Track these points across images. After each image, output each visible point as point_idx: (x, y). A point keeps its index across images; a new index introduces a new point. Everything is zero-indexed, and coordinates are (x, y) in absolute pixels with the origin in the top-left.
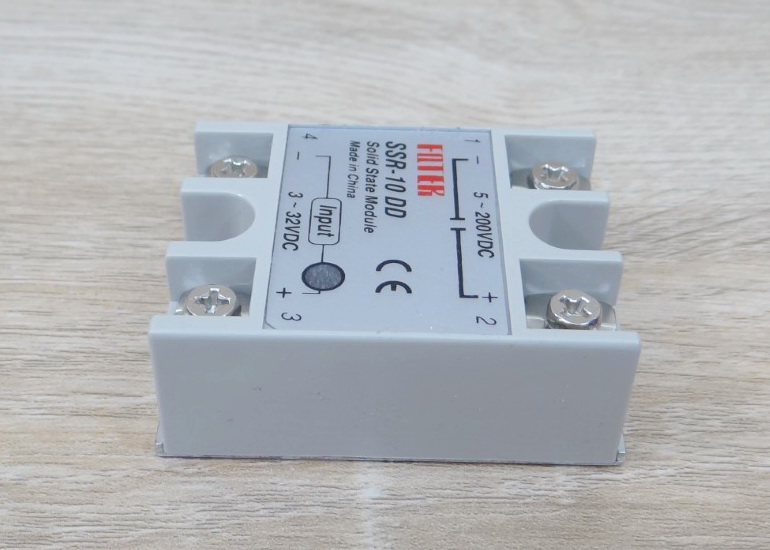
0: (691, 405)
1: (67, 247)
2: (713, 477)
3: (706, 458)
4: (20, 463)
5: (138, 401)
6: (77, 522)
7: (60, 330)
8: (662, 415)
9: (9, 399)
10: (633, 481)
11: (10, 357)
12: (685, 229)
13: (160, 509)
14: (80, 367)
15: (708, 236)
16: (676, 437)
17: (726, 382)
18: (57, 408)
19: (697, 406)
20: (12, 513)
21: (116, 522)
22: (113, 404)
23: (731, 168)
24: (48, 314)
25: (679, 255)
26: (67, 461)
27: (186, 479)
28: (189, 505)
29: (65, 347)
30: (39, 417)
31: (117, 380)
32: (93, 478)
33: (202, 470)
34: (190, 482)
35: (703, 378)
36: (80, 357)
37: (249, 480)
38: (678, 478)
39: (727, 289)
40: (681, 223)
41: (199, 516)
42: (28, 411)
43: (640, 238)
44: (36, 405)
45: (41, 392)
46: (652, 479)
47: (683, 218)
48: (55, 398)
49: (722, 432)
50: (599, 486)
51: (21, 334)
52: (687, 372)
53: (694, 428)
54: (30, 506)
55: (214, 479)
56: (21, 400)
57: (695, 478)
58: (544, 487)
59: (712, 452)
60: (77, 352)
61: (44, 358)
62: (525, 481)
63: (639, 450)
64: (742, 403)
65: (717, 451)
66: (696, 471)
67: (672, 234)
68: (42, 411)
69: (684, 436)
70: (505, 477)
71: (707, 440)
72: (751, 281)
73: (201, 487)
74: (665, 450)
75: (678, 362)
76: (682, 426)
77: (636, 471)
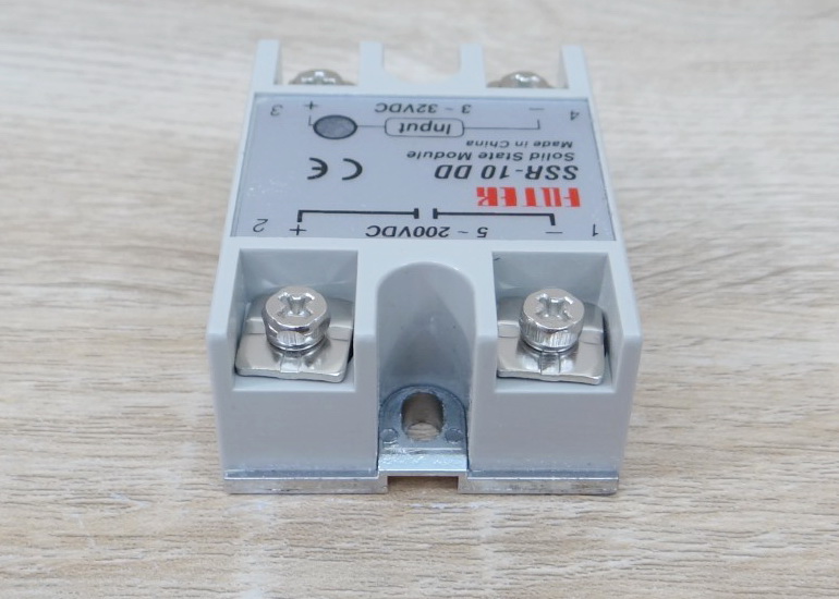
0: (656, 480)
2: (676, 569)
3: (672, 546)
10: (578, 575)
12: (661, 268)
15: (689, 275)
16: (634, 520)
17: (701, 451)
19: (662, 481)
23: (720, 196)
25: (653, 299)
27: (22, 581)
33: (43, 570)
35: (672, 446)
37: (101, 582)
38: (634, 571)
39: (707, 338)
40: (658, 261)
46: (603, 572)
47: (659, 254)
49: (691, 512)
50: (536, 582)
52: (654, 440)
53: (657, 508)
55: (55, 581)
57: (654, 571)
58: (468, 584)
59: (678, 538)
62: (445, 578)
63: (588, 536)
64: (718, 477)
65: (683, 537)
66: (656, 561)
67: (646, 274)
69: (644, 519)
70: (422, 573)
71: (673, 523)
72: (737, 329)
73: (39, 591)
74: (620, 537)
75: (644, 427)
76: (643, 507)
77: (583, 564)
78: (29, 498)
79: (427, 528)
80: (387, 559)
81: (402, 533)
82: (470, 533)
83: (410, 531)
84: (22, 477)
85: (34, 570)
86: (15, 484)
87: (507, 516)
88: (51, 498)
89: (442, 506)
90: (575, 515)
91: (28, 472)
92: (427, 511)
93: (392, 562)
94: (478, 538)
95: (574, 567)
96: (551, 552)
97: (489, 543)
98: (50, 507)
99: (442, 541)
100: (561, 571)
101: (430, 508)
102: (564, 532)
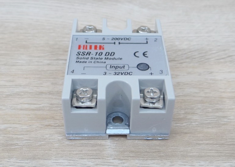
0: (203, 105)
1: (18, 63)
2: (209, 125)
3: (208, 120)
4: (5, 124)
5: (40, 106)
6: (23, 140)
7: (16, 86)
8: (194, 108)
9: (1, 106)
10: (186, 126)
11: (1, 94)
12: (201, 55)
13: (47, 136)
14: (22, 96)
16: (199, 114)
17: (213, 98)
18: (16, 108)
20: (3, 138)
21: (35, 140)
22: (33, 107)
23: (214, 38)
24: (13, 81)
25: (199, 63)
26: (19, 123)
27: (55, 127)
28: (56, 135)
29: (18, 91)
30: (11, 111)
31: (34, 100)
32: (27, 128)
33: (59, 125)
34: (56, 128)
35: (206, 97)
36: (22, 94)
38: (199, 125)
39: (213, 72)
40: (199, 54)
41: (59, 138)
42: (7, 109)
43: (187, 58)
44: (10, 107)
45: (11, 104)
46: (191, 126)
47: (200, 52)
48: (15, 105)
49: (212, 112)
50: (176, 128)
51: (5, 87)
52: (201, 96)
53: (204, 111)
54: (9, 136)
56: (5, 106)
57: (204, 125)
59: (209, 118)
60: (21, 92)
61: (12, 94)
64: (217, 104)
65: (210, 117)
66: (204, 123)
67: (197, 57)
68: (12, 109)
69: (201, 114)
71: (207, 114)
72: (220, 70)
73: (59, 130)
74: (195, 117)
75: (199, 93)
76: (200, 111)
77: (187, 123)
78: (54, 109)
84: (51, 104)
85: (57, 125)
86: (50, 106)
88: (59, 109)
91: (53, 103)
95: (184, 124)
96: (179, 121)
98: (59, 111)
100: (182, 125)
102: (182, 116)
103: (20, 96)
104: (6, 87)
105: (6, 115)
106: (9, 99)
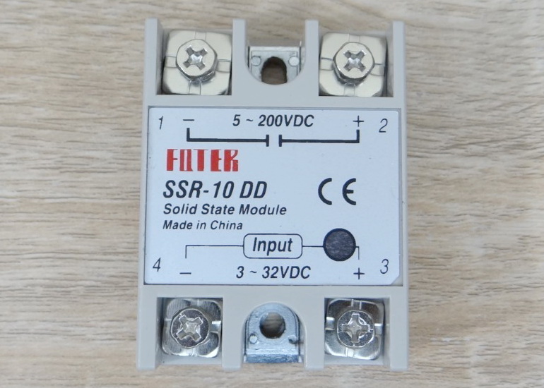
7: (105, 254)
9: (82, 326)
11: (73, 283)
14: (127, 292)
18: (119, 333)
24: (93, 236)
30: (108, 342)
42: (98, 337)
44: (103, 331)
45: (104, 318)
48: (115, 323)
51: (76, 259)
56: (91, 327)
60: (122, 277)
61: (99, 284)
68: (109, 337)
79: (440, 356)
80: (418, 379)
81: (426, 360)
82: (465, 360)
83: (430, 358)
87: (486, 347)
89: (448, 340)
90: (525, 346)
92: (440, 343)
93: (421, 381)
94: (469, 363)
97: (475, 367)
99: (448, 365)
101: (442, 341)
102: (518, 359)
103: (122, 293)
104: (78, 256)
105: (99, 357)
106: (96, 301)
